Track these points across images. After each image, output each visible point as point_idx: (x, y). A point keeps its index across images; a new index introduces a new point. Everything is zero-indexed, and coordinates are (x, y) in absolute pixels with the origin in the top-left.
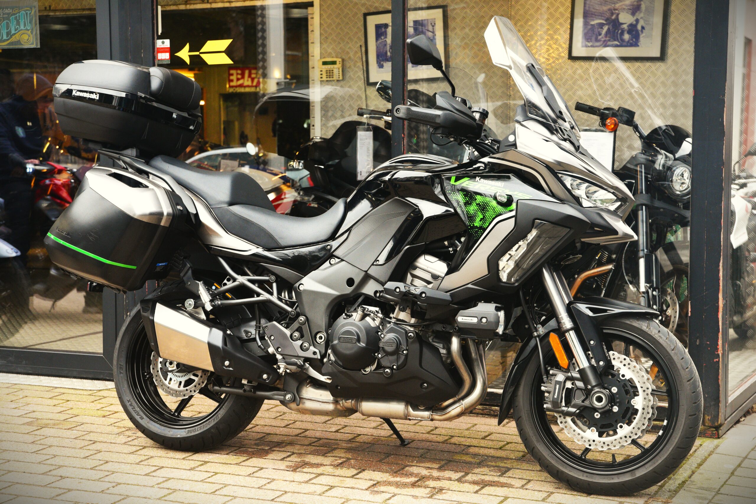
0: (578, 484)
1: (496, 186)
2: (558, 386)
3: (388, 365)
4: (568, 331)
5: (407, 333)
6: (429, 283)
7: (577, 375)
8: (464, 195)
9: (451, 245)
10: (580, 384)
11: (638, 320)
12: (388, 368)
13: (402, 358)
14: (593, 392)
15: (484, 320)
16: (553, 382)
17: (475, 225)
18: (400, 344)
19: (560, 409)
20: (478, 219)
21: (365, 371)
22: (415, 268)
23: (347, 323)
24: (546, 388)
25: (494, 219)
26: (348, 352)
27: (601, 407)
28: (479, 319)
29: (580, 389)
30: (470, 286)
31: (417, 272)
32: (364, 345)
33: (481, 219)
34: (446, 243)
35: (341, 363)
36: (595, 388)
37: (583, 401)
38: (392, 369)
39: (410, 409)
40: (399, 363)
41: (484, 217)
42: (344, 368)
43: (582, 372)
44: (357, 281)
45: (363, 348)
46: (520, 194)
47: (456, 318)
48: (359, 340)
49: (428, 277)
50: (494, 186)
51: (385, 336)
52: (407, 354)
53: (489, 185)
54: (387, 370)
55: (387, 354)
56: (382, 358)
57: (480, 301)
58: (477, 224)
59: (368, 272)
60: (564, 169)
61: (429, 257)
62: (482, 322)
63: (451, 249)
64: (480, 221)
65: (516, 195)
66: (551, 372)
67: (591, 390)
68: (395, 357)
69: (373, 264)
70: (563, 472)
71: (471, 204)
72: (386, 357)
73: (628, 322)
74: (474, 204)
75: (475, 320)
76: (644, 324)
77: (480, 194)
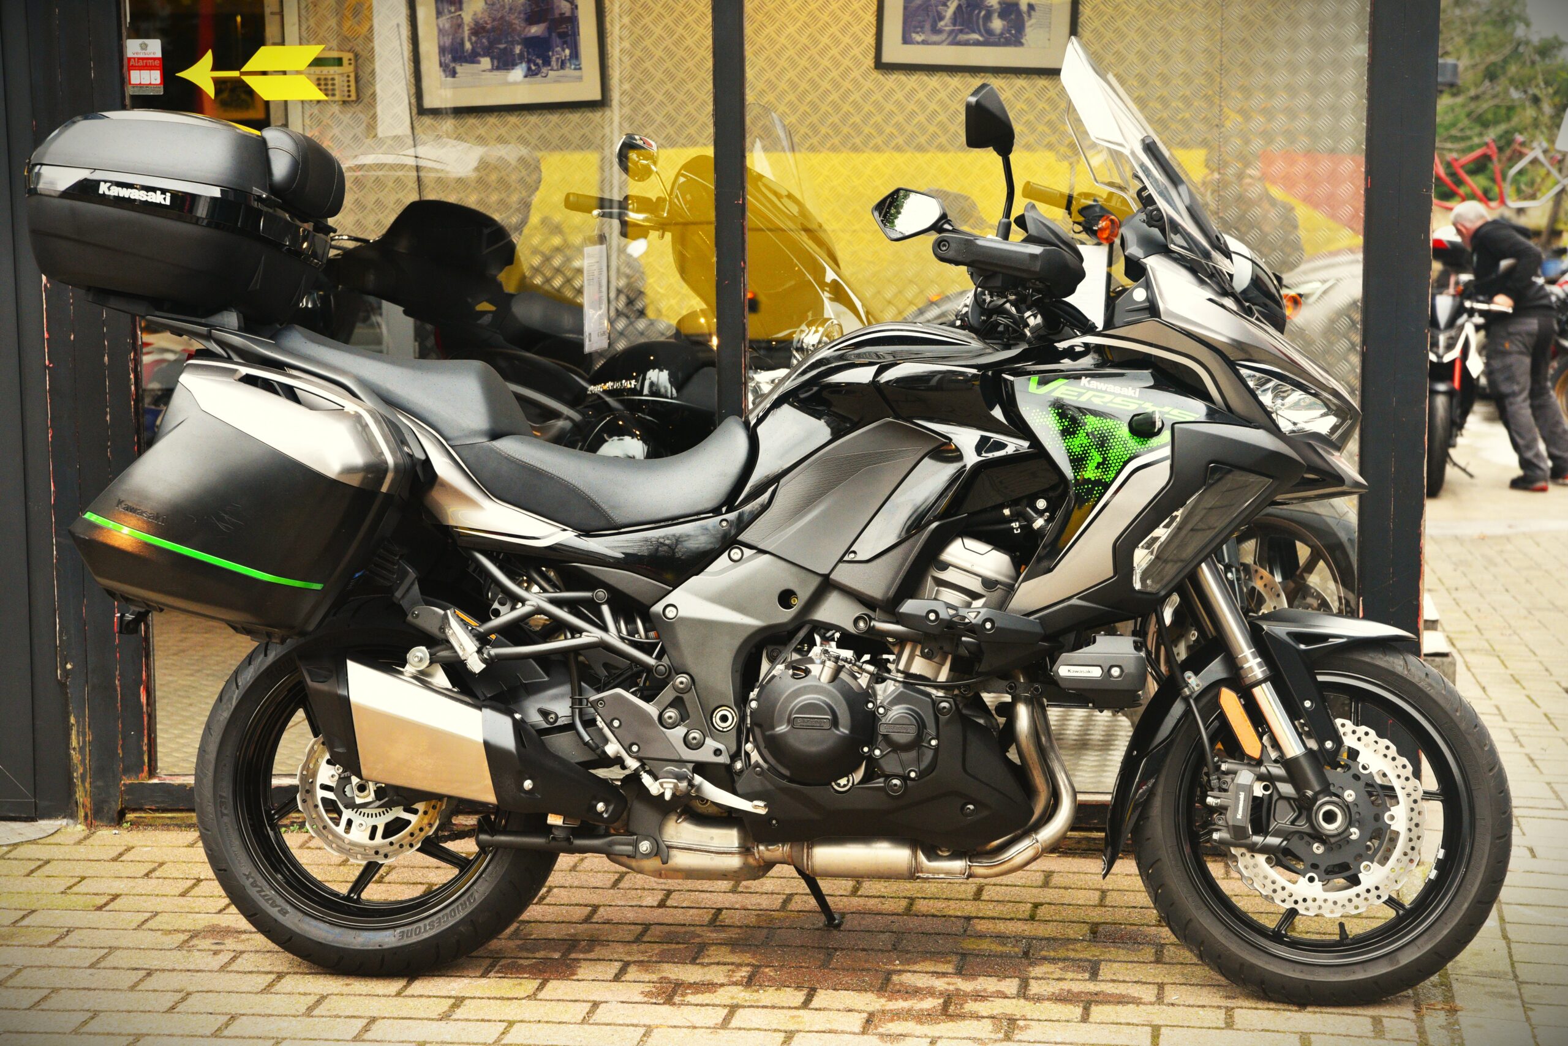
0: (1283, 987)
1: (1125, 396)
2: (1242, 796)
3: (899, 770)
4: (1258, 683)
5: (935, 703)
6: (975, 596)
7: (1278, 771)
8: (1058, 414)
9: (1014, 517)
10: (1286, 789)
11: (1385, 653)
12: (896, 776)
13: (929, 755)
14: (1319, 803)
15: (1116, 672)
16: (1232, 787)
17: (1086, 477)
18: (924, 726)
19: (1248, 841)
20: (1092, 465)
21: (839, 785)
22: (944, 566)
23: (805, 687)
24: (1219, 801)
25: (1126, 463)
26: (814, 749)
27: (1335, 832)
28: (1106, 670)
29: (1287, 799)
30: (1075, 601)
31: (948, 575)
32: (847, 732)
33: (1099, 464)
34: (1007, 512)
35: (786, 772)
36: (1320, 796)
37: (1293, 823)
38: (905, 778)
39: (922, 857)
40: (923, 766)
41: (1105, 459)
42: (790, 780)
43: (1290, 765)
44: (803, 595)
45: (844, 738)
46: (1175, 412)
47: (1054, 668)
48: (835, 723)
49: (975, 585)
50: (1120, 395)
51: (887, 710)
52: (938, 745)
53: (1110, 393)
54: (896, 782)
55: (896, 748)
56: (882, 756)
57: (1098, 633)
58: (1090, 473)
59: (832, 576)
60: (1247, 357)
61: (970, 543)
62: (1111, 676)
63: (1015, 525)
64: (1097, 468)
65: (1168, 413)
66: (1224, 767)
67: (1315, 799)
68: (913, 754)
69: (841, 560)
70: (1253, 966)
71: (1074, 433)
72: (891, 754)
73: (1367, 659)
74: (1082, 434)
75: (1096, 673)
76: (1396, 661)
77: (1095, 413)
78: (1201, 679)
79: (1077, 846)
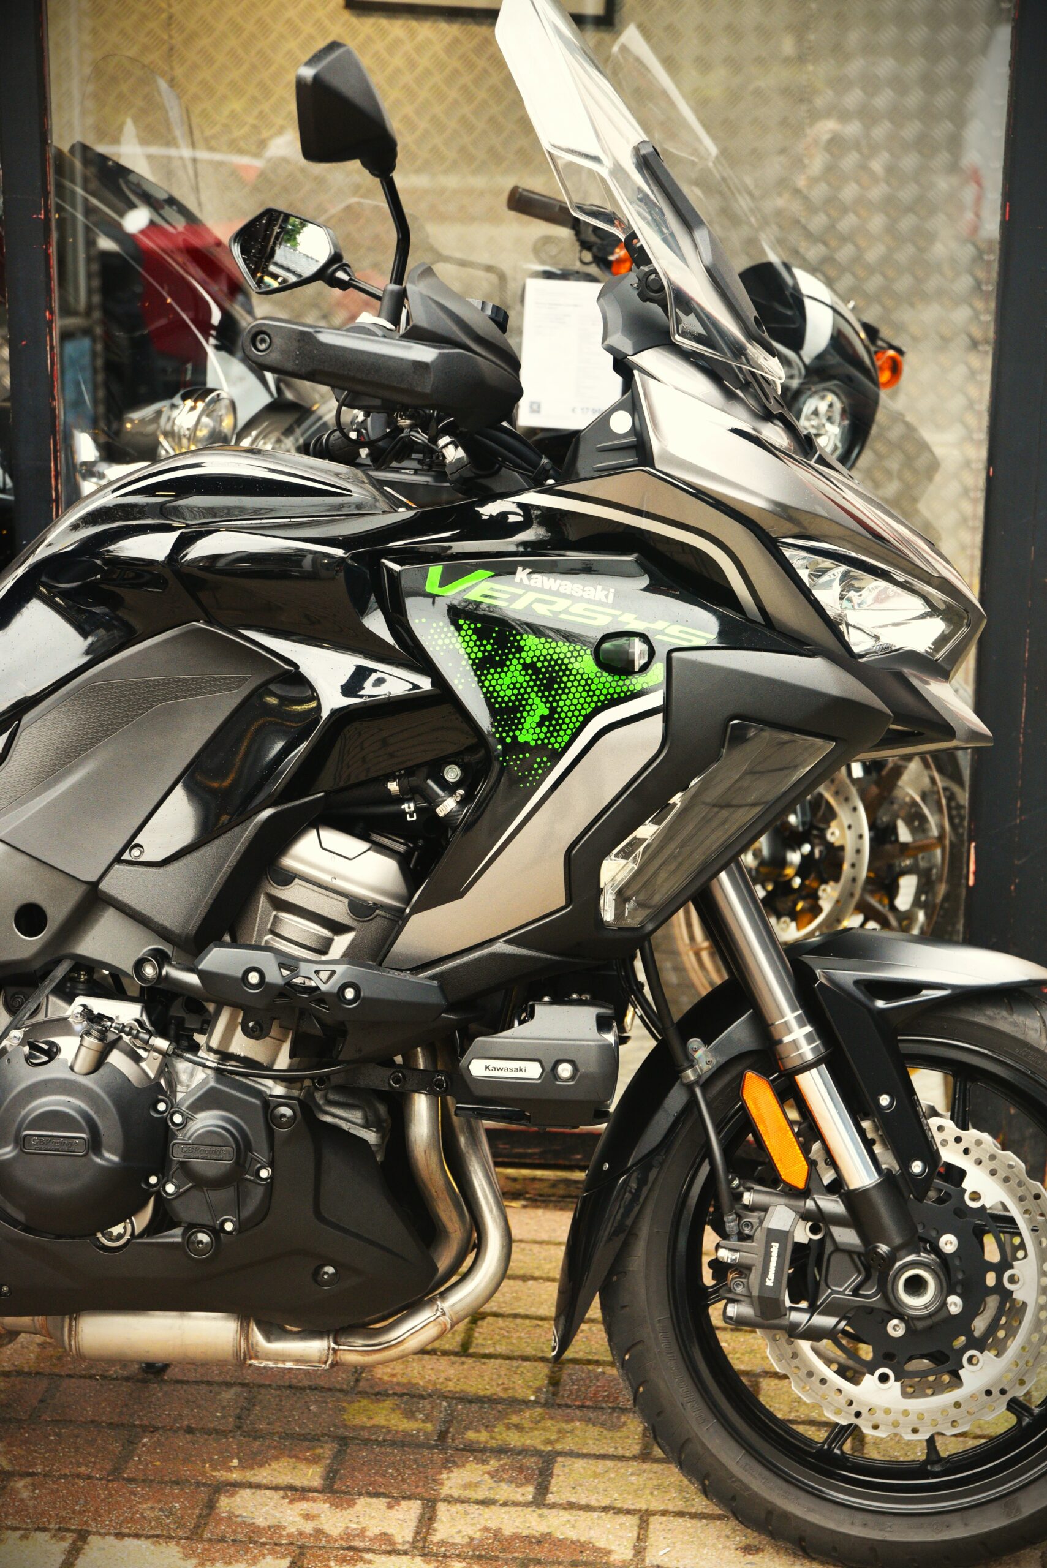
0: (835, 1549)
1: (590, 601)
2: (775, 1248)
3: (206, 1220)
4: (806, 1067)
5: (268, 1104)
6: (338, 928)
7: (832, 1205)
8: (476, 631)
9: (408, 793)
10: (846, 1236)
11: (1011, 1009)
12: (204, 1228)
13: (258, 1194)
14: (898, 1264)
15: (565, 1070)
16: (759, 1235)
17: (521, 739)
18: (249, 1147)
19: (784, 1322)
20: (531, 720)
21: (109, 1237)
22: (287, 878)
23: (46, 1082)
24: (737, 1255)
25: (588, 718)
26: (57, 1189)
27: (924, 1312)
28: (548, 1067)
29: (849, 1252)
30: (500, 947)
31: (293, 893)
32: (115, 1159)
33: (543, 718)
34: (393, 787)
35: (21, 1217)
36: (903, 1252)
37: (855, 1292)
38: (216, 1232)
39: (257, 1336)
40: (246, 1213)
41: (553, 710)
42: (27, 1229)
43: (854, 1200)
44: (56, 914)
45: (110, 1171)
46: (675, 630)
47: (463, 1062)
48: (95, 1144)
49: (337, 911)
50: (581, 599)
51: (187, 1120)
52: (271, 1177)
53: (565, 596)
54: (203, 1237)
55: (201, 1183)
56: (178, 1195)
57: (539, 1000)
58: (527, 735)
59: (101, 886)
61: (333, 838)
62: (556, 1077)
63: (408, 807)
64: (540, 724)
65: (662, 632)
66: (748, 1198)
67: (892, 1258)
68: (227, 1194)
69: (118, 860)
70: (786, 1516)
71: (502, 664)
72: (194, 1192)
73: (980, 1019)
74: (515, 666)
75: (532, 1071)
76: (1029, 1022)
77: (536, 630)
78: (716, 1050)
79: (551, 1191)
